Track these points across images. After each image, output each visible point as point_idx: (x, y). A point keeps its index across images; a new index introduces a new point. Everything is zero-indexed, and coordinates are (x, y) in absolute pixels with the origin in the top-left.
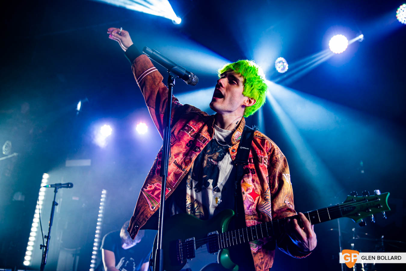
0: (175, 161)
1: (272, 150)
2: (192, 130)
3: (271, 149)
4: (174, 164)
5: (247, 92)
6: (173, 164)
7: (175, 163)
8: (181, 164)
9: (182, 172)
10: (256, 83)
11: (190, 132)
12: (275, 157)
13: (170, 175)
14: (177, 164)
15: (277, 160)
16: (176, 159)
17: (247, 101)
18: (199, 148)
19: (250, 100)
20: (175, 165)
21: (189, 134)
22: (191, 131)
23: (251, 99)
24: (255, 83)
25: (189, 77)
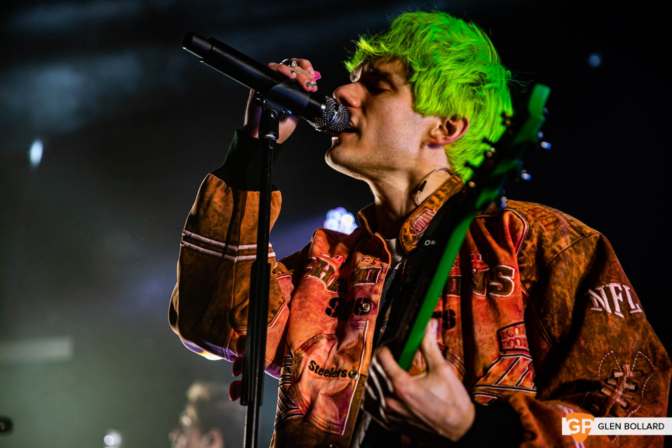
0: (312, 362)
1: (535, 234)
2: (327, 268)
3: (530, 231)
4: (313, 373)
5: (428, 100)
6: (309, 374)
7: (314, 367)
8: (334, 366)
9: (350, 384)
10: (448, 67)
11: (323, 275)
12: (550, 249)
13: (317, 405)
14: (322, 370)
15: (558, 256)
16: (312, 357)
17: (441, 127)
18: (368, 300)
19: (448, 122)
20: (317, 375)
21: (324, 279)
22: (325, 271)
23: (451, 122)
24: (444, 68)
25: (322, 110)
